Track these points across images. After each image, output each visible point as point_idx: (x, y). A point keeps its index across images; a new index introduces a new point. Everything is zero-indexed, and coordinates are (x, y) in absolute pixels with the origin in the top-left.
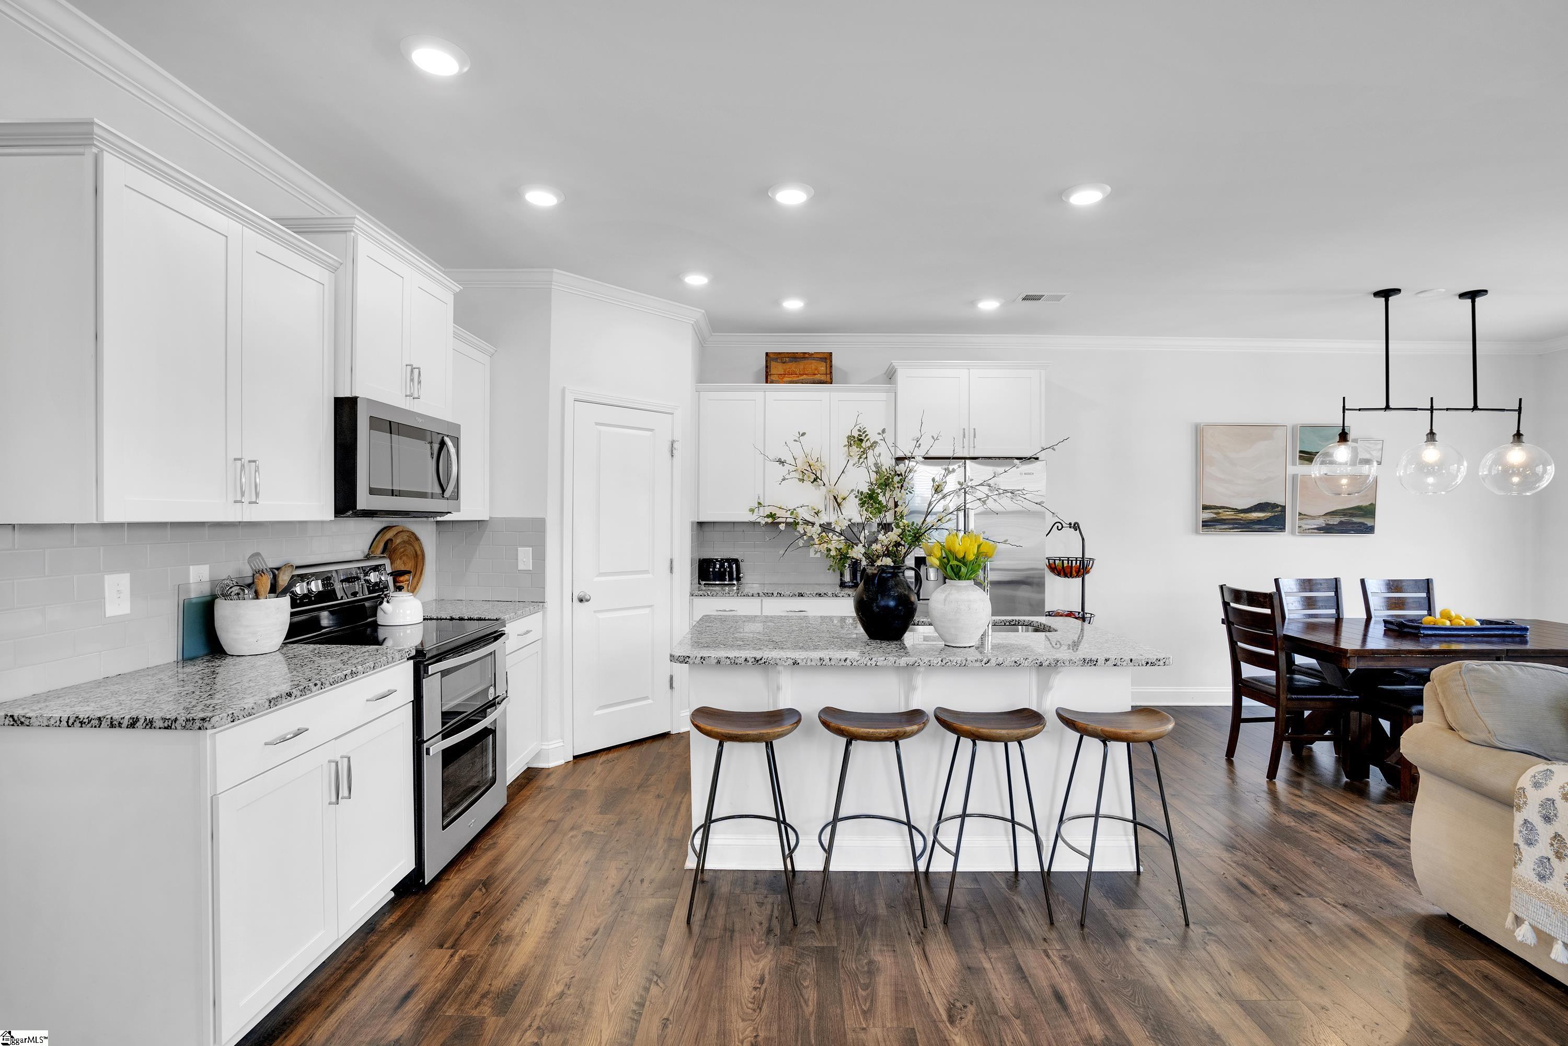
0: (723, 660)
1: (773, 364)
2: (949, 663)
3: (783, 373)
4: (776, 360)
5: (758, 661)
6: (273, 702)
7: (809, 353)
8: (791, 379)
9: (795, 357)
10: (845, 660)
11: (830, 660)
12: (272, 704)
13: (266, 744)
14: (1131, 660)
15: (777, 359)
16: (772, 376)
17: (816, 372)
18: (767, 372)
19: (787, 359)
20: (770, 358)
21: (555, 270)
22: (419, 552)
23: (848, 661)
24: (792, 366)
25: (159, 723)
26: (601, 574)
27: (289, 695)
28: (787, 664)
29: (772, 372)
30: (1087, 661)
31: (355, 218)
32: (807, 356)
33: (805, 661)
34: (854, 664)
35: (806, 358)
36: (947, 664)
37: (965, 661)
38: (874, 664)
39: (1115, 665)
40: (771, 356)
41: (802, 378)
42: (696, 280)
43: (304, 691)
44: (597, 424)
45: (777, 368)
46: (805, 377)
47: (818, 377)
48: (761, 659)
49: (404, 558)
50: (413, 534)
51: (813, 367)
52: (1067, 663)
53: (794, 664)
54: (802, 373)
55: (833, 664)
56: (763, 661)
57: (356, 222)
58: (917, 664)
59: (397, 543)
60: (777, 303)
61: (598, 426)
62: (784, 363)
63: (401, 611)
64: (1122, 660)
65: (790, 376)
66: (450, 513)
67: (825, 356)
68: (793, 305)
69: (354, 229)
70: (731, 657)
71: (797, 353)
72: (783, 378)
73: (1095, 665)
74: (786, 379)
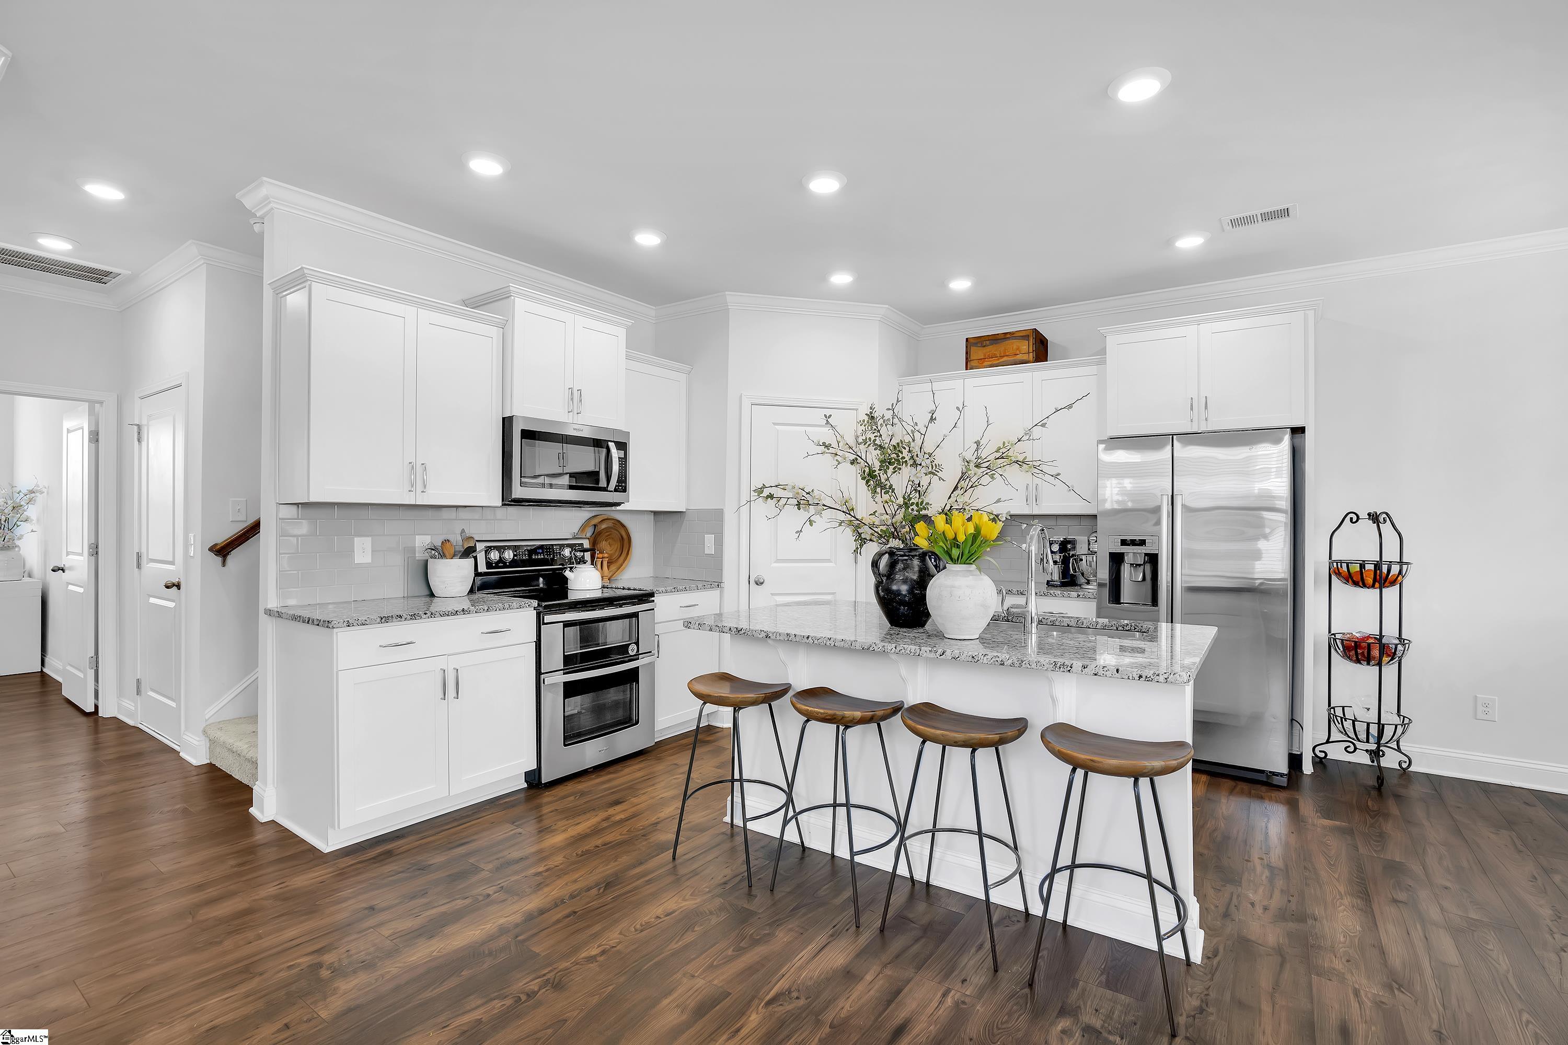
0: (714, 627)
1: (973, 349)
2: (903, 651)
3: (982, 357)
4: (975, 344)
5: (739, 631)
6: (385, 619)
7: (1009, 333)
8: (991, 363)
9: (995, 339)
10: (808, 638)
11: (795, 636)
12: (383, 620)
13: (380, 646)
14: (1117, 671)
15: (977, 343)
16: (972, 362)
17: (1018, 352)
18: (967, 359)
19: (988, 342)
20: (971, 343)
21: (727, 293)
22: (625, 536)
23: (810, 638)
24: (991, 349)
25: (316, 622)
26: (778, 561)
27: (401, 617)
28: (761, 636)
29: (972, 358)
30: (1058, 665)
31: (509, 286)
32: (1008, 336)
33: (775, 634)
34: (815, 642)
35: (1008, 338)
36: (901, 652)
37: (919, 650)
38: (832, 645)
39: (1096, 675)
40: (972, 341)
41: (1001, 360)
42: (841, 279)
43: (414, 617)
44: (775, 424)
45: (977, 353)
46: (1005, 359)
47: (1020, 357)
48: (741, 630)
49: (610, 540)
50: (619, 521)
51: (1015, 347)
52: (1034, 666)
53: (766, 637)
54: (1002, 355)
55: (798, 640)
56: (743, 631)
57: (511, 289)
58: (871, 649)
59: (602, 528)
60: (943, 285)
61: (776, 426)
62: (984, 346)
63: (583, 579)
64: (1105, 669)
65: (991, 359)
66: (623, 503)
67: (1027, 333)
68: (960, 285)
69: (512, 294)
70: (719, 625)
71: (998, 334)
72: (982, 363)
73: (1069, 671)
74: (986, 363)
